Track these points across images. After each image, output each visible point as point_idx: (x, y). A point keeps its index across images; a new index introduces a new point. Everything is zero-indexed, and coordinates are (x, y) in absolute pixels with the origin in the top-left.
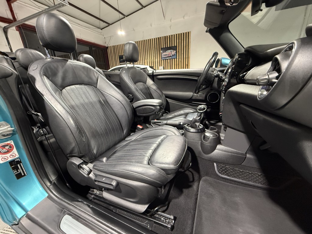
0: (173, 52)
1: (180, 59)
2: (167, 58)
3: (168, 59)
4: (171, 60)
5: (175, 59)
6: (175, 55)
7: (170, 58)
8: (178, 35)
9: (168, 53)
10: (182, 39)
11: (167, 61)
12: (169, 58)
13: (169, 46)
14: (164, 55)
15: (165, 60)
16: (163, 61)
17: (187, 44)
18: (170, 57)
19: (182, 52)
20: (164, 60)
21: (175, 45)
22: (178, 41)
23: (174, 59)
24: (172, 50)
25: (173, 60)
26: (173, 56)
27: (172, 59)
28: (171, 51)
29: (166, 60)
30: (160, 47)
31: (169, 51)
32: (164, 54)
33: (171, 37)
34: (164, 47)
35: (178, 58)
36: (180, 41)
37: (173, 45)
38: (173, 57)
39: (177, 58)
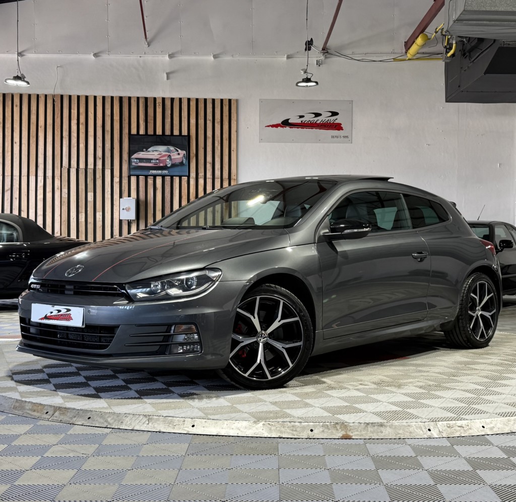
0: (178, 155)
1: (201, 181)
2: (154, 172)
3: (155, 176)
4: (168, 179)
5: (185, 179)
6: (182, 164)
7: (165, 172)
8: (193, 104)
9: (156, 153)
10: (210, 116)
11: (150, 181)
12: (159, 172)
13: (159, 131)
14: (141, 160)
15: (142, 178)
16: (133, 179)
17: (226, 136)
18: (165, 168)
19: (209, 159)
20: (138, 177)
21: (185, 132)
22: (193, 121)
23: (180, 177)
24: (172, 148)
25: (177, 180)
26: (173, 166)
27: (172, 177)
28: (169, 152)
29: (146, 177)
30: (126, 131)
31: (162, 148)
32: (142, 155)
33: (168, 104)
34: (142, 132)
35: (193, 175)
36: (201, 122)
37: (176, 132)
38: (176, 171)
39: (189, 177)
